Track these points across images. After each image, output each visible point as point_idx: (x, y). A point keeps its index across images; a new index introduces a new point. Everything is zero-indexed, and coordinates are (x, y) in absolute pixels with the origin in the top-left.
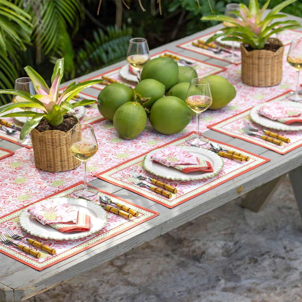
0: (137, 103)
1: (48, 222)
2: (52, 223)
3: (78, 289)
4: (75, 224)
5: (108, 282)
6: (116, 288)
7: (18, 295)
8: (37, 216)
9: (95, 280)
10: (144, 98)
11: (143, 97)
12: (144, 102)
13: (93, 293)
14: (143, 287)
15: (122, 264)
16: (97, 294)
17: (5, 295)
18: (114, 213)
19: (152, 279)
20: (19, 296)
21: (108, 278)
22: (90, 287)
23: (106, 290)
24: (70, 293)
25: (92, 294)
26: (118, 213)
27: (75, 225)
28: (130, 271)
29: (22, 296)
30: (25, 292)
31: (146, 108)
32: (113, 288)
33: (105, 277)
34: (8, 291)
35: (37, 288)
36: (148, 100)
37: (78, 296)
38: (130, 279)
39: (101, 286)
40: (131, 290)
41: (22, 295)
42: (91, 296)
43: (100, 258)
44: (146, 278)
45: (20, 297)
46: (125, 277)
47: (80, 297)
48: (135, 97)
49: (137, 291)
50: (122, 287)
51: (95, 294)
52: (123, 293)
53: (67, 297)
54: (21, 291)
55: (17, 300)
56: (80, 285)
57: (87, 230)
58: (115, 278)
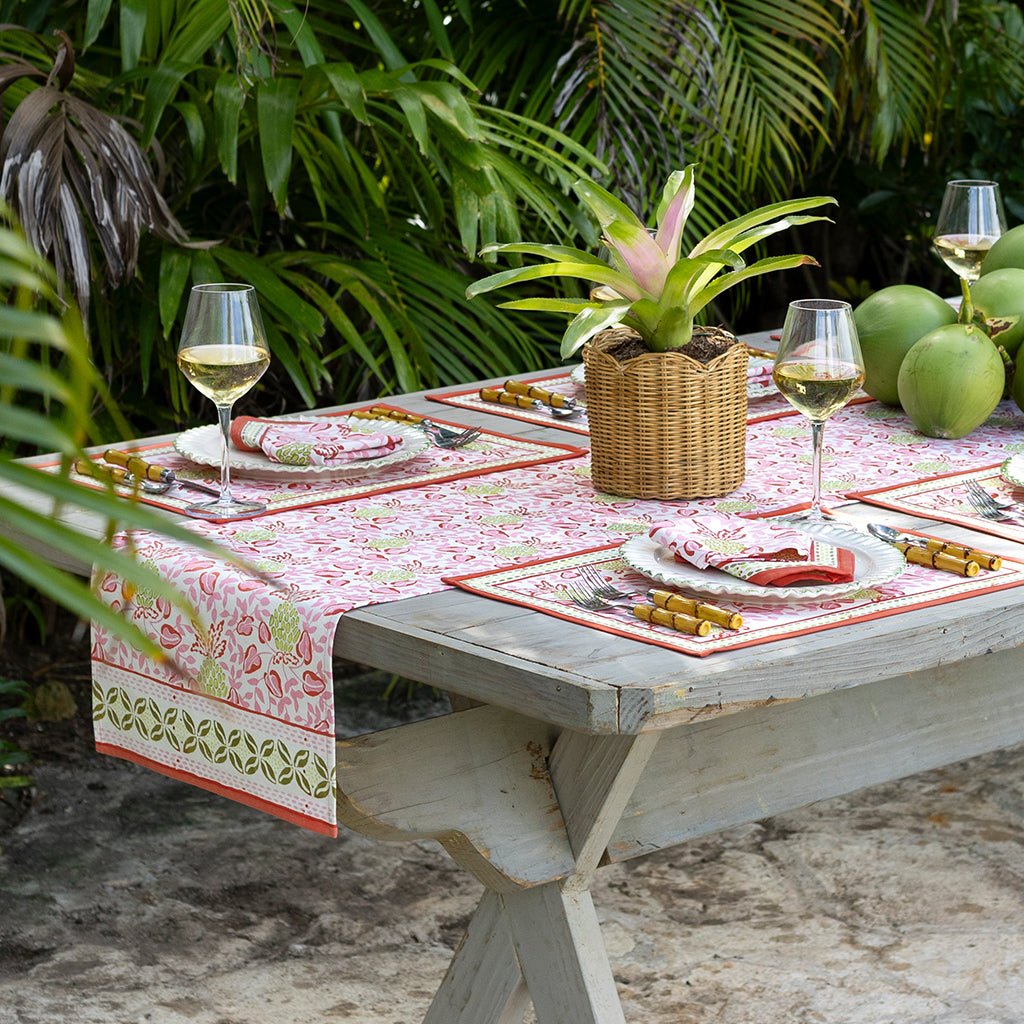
0: (973, 327)
1: (718, 559)
2: (729, 561)
3: (743, 996)
4: (805, 558)
5: (842, 985)
6: (871, 999)
7: (634, 706)
8: (681, 543)
9: (800, 976)
10: (996, 320)
11: (992, 314)
12: (994, 331)
13: (796, 1007)
14: (957, 1000)
15: (884, 944)
16: (810, 1010)
17: (590, 706)
18: (923, 566)
19: (986, 983)
20: (635, 711)
21: (841, 975)
22: (783, 991)
23: (835, 1001)
24: (720, 1004)
25: (792, 1010)
26: (934, 562)
27: (803, 563)
28: (913, 960)
29: (646, 713)
30: (657, 700)
31: (1001, 348)
32: (861, 999)
33: (832, 972)
34: (600, 692)
35: (693, 695)
36: (1007, 325)
37: (747, 1014)
38: (912, 980)
39: (822, 992)
40: (919, 1006)
41: (644, 709)
42: (789, 1014)
43: (889, 651)
44: (968, 980)
45: (639, 716)
46: (899, 974)
47: (752, 1014)
48: (970, 315)
49: (941, 1009)
50: (891, 997)
51: (802, 1008)
52: (892, 1011)
53: (709, 1015)
54: (642, 694)
55: (629, 727)
56: (752, 987)
57: (845, 578)
58: (865, 975)
